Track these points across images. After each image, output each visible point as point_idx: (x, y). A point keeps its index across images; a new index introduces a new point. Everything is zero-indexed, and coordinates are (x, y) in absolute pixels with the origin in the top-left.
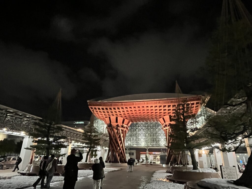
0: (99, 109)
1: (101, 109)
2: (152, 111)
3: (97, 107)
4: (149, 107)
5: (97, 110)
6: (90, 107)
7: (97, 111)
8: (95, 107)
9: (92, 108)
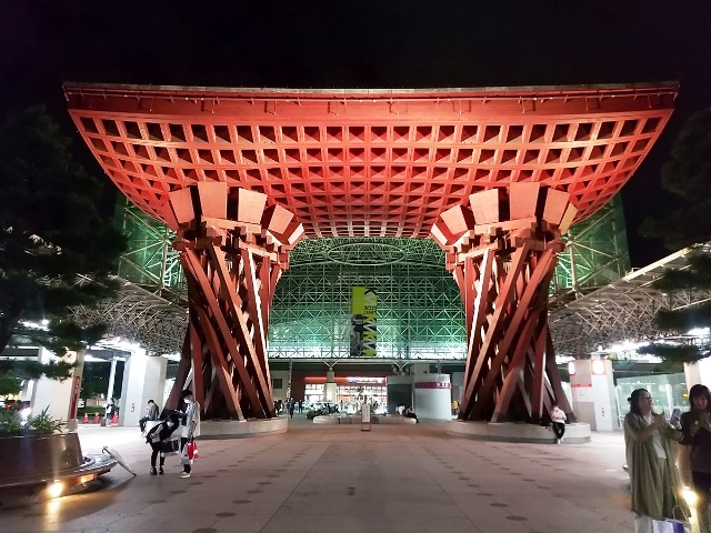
0: (133, 130)
1: (144, 131)
2: (421, 162)
3: (120, 119)
4: (413, 132)
5: (124, 138)
6: (76, 116)
7: (119, 147)
8: (108, 115)
9: (90, 125)
